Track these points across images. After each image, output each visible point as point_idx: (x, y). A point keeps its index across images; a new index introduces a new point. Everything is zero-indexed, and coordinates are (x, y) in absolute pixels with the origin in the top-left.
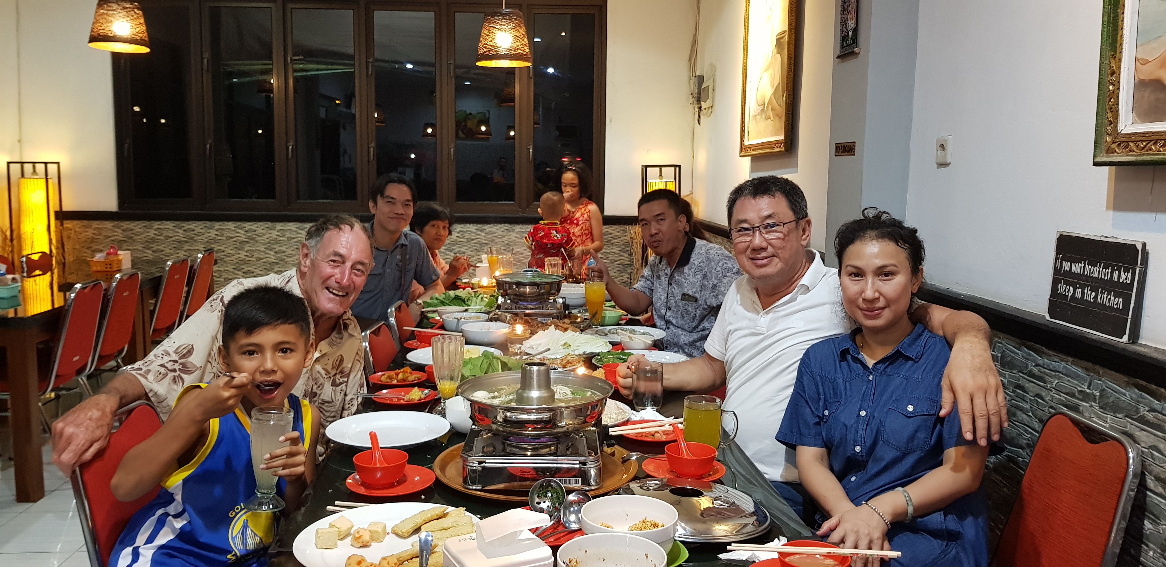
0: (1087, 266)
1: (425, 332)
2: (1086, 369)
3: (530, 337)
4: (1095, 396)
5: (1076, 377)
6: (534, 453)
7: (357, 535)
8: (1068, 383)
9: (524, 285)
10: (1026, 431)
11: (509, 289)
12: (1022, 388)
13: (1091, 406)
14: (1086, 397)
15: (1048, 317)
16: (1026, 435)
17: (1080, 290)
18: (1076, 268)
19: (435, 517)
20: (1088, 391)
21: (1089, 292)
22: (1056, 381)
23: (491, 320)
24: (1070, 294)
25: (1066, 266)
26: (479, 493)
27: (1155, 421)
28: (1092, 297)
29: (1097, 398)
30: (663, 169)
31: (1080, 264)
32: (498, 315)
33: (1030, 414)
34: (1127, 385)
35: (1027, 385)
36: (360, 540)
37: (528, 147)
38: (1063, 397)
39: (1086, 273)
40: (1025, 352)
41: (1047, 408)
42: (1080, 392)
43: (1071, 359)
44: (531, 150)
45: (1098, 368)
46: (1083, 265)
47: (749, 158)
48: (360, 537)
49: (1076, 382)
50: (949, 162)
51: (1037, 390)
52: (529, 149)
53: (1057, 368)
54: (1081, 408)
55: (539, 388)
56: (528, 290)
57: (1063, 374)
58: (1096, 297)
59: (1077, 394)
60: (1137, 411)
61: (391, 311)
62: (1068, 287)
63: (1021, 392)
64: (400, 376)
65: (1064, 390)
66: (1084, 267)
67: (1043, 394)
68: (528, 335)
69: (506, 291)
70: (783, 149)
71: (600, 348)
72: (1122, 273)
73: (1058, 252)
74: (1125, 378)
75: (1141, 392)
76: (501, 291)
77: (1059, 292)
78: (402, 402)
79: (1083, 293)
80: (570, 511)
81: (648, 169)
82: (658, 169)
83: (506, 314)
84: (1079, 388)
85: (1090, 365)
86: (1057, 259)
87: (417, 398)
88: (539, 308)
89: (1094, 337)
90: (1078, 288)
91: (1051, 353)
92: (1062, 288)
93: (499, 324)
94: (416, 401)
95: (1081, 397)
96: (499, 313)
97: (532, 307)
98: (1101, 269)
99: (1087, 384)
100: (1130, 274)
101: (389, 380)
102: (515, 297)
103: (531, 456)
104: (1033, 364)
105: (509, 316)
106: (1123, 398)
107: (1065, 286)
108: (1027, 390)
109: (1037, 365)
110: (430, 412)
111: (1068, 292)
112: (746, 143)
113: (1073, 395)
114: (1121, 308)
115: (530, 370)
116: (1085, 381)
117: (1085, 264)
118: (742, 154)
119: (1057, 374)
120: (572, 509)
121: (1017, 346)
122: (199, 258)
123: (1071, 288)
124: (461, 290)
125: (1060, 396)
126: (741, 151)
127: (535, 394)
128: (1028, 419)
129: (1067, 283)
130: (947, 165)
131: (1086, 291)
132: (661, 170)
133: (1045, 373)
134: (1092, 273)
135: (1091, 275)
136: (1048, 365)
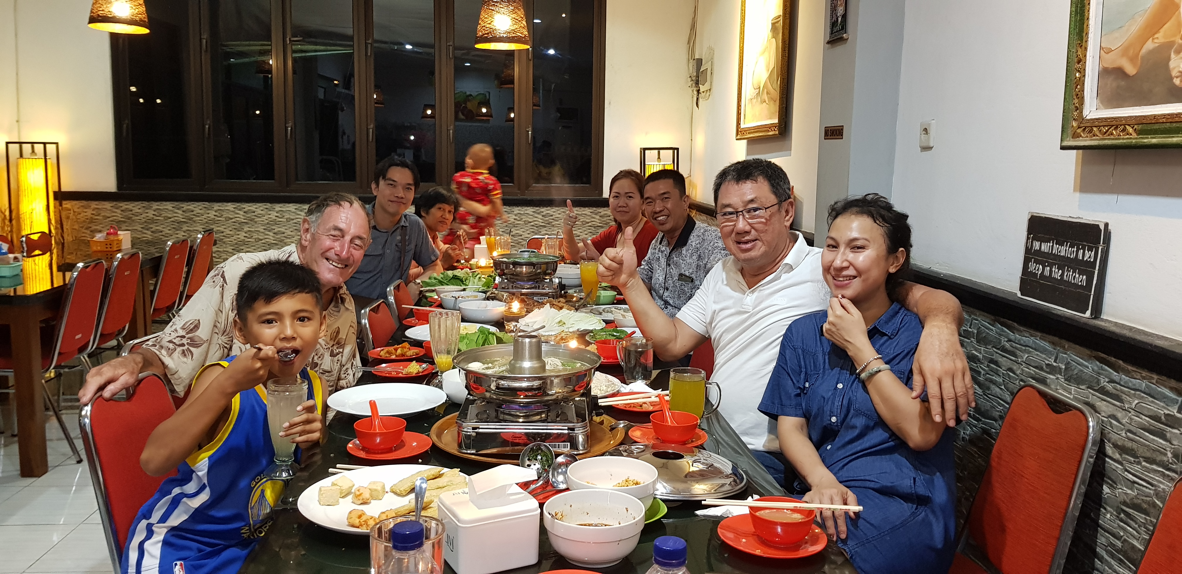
0: (1055, 245)
1: (423, 310)
2: (1053, 343)
3: (526, 315)
4: (1060, 369)
5: (1044, 351)
6: (525, 420)
7: (358, 493)
8: (1038, 357)
9: (521, 264)
10: (999, 404)
11: (506, 268)
12: (996, 363)
13: (1057, 378)
14: (1053, 370)
15: (1019, 294)
16: (999, 407)
17: (1048, 268)
18: (1045, 247)
19: (432, 477)
20: (1055, 364)
21: (1057, 270)
22: (1026, 356)
23: (488, 299)
24: (1040, 273)
25: (1036, 245)
26: (473, 456)
27: (1114, 391)
28: (1059, 275)
29: (1063, 371)
30: (661, 151)
31: (1049, 244)
32: (495, 294)
33: (1003, 387)
34: (1089, 358)
35: (1001, 360)
36: (361, 498)
37: (527, 130)
38: (1033, 371)
39: (1054, 252)
40: (998, 328)
41: (1018, 381)
42: (1047, 365)
43: (1039, 334)
44: (530, 133)
45: (1064, 342)
46: (1051, 244)
47: (745, 141)
48: (360, 495)
49: (1044, 356)
50: (931, 145)
51: (1009, 364)
52: (528, 131)
53: (1027, 343)
54: (1048, 381)
55: (531, 359)
56: (524, 269)
57: (1032, 348)
58: (1062, 275)
59: (1044, 367)
60: (1098, 382)
61: (390, 290)
62: (1038, 265)
63: (995, 367)
64: (399, 351)
65: (1033, 364)
66: (1053, 246)
67: (1015, 368)
68: (524, 313)
69: (503, 270)
70: (777, 133)
71: (593, 325)
72: (1086, 251)
73: (1029, 231)
74: (1088, 352)
75: (1101, 365)
76: (498, 271)
77: (1029, 270)
78: (400, 375)
79: (1051, 271)
80: (558, 472)
81: (646, 151)
82: (657, 151)
83: (503, 293)
84: (1047, 362)
85: (1056, 339)
86: (1028, 238)
87: (415, 372)
88: (535, 288)
89: (1059, 313)
90: (1047, 266)
91: (1022, 328)
92: (1032, 266)
93: (495, 302)
94: (414, 375)
95: (1048, 370)
96: (496, 292)
97: (528, 286)
98: (1067, 248)
99: (1053, 358)
100: (1093, 253)
101: (387, 355)
102: (512, 277)
103: (523, 422)
104: (1006, 340)
105: (505, 295)
106: (1085, 371)
107: (1035, 264)
108: (1000, 364)
109: (1010, 340)
110: (428, 384)
111: (1038, 270)
112: (743, 126)
113: (1041, 369)
114: (1085, 285)
115: (522, 342)
116: (1052, 355)
117: (1053, 243)
118: (739, 137)
119: (1027, 348)
120: (560, 470)
121: (991, 322)
122: (199, 238)
123: (1041, 267)
124: (459, 270)
125: (1030, 369)
126: (737, 134)
127: (527, 364)
128: (1001, 392)
129: (1037, 262)
130: (930, 148)
131: (1054, 269)
132: (659, 153)
133: (1016, 348)
134: (1060, 252)
135: (1059, 254)
136: (1019, 340)
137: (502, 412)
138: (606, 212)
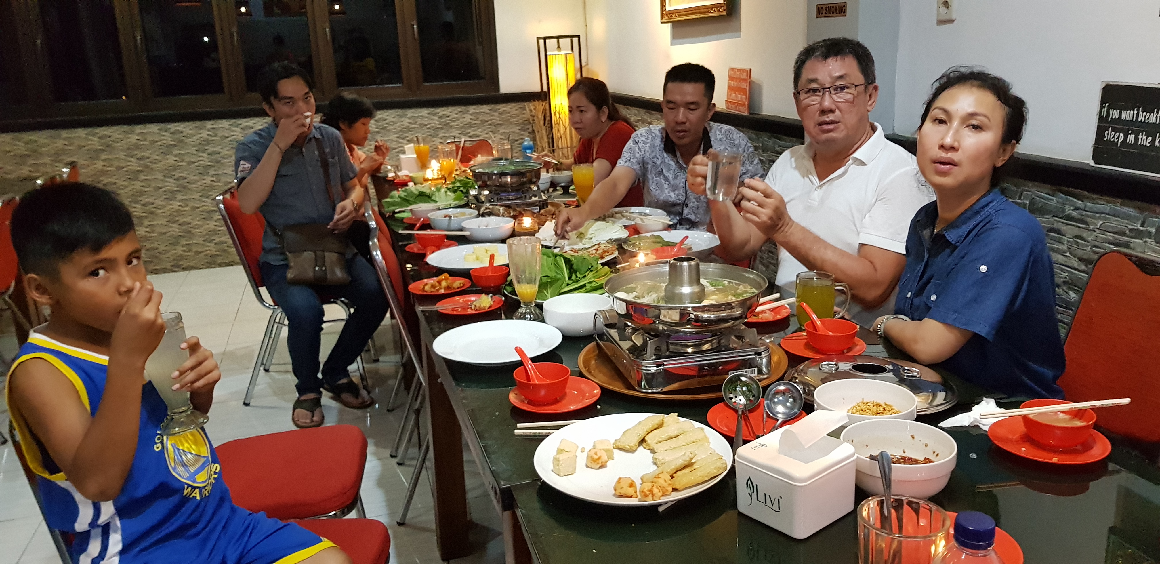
0: (1141, 113)
1: (425, 235)
2: (1141, 210)
3: (539, 229)
4: (1150, 233)
5: (1128, 217)
8: (1115, 223)
9: (506, 174)
10: (1062, 270)
11: (489, 179)
12: (1058, 231)
13: (1146, 242)
14: (1137, 234)
15: (1092, 163)
16: (1063, 273)
17: (1133, 136)
18: (1126, 115)
20: (1142, 228)
21: (1145, 137)
22: (1101, 222)
23: (483, 215)
24: (1120, 141)
25: (1115, 114)
28: (1148, 141)
29: (1153, 234)
30: (561, 40)
31: (1132, 112)
32: (489, 209)
33: (1068, 254)
35: (1063, 228)
36: (600, 461)
37: (412, 23)
38: (1110, 236)
39: (1140, 120)
40: (1061, 198)
41: (1089, 248)
42: (1131, 230)
43: (1120, 201)
44: (415, 26)
45: (1153, 207)
46: (1136, 112)
47: (669, 25)
48: (599, 458)
49: (1126, 221)
50: (954, 18)
51: (1077, 232)
52: (413, 25)
53: (1102, 210)
54: (1132, 245)
56: (509, 179)
57: (1109, 214)
58: (1153, 141)
59: (1127, 232)
62: (1118, 134)
63: (1056, 235)
64: (444, 284)
65: (1110, 230)
66: (1138, 114)
67: (1084, 235)
68: (537, 227)
69: (484, 182)
70: (724, 13)
71: (617, 233)
73: (1103, 102)
76: (479, 183)
77: (1105, 139)
78: (469, 312)
79: (1136, 139)
81: (547, 41)
82: (555, 40)
83: (498, 207)
84: (1130, 227)
85: (1145, 205)
86: (1102, 107)
87: (488, 305)
88: (521, 198)
89: (1153, 178)
90: (1131, 134)
91: (1094, 196)
92: (1109, 135)
93: (492, 218)
94: (487, 310)
95: (1131, 235)
96: (491, 207)
97: (514, 197)
99: (1140, 222)
101: (433, 290)
102: (496, 188)
103: (693, 353)
104: (1072, 208)
105: (501, 209)
107: (1113, 133)
108: (1064, 233)
109: (1076, 209)
111: (1118, 138)
112: (668, 8)
113: (1123, 234)
116: (1138, 220)
117: (1138, 110)
118: (664, 20)
119: (1103, 215)
121: (1051, 192)
123: (1122, 135)
125: (1106, 235)
126: (662, 17)
127: (686, 290)
128: (1065, 259)
129: (1115, 130)
130: (951, 21)
131: (1140, 137)
132: (558, 42)
133: (1089, 216)
134: (1148, 119)
135: (1147, 121)
136: (1091, 208)
137: (672, 344)
138: (505, 109)
